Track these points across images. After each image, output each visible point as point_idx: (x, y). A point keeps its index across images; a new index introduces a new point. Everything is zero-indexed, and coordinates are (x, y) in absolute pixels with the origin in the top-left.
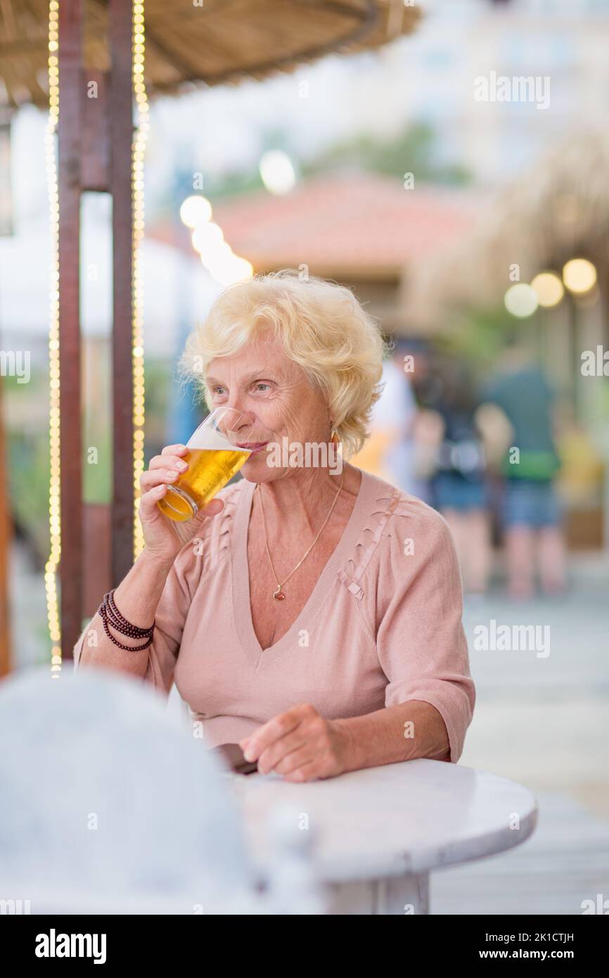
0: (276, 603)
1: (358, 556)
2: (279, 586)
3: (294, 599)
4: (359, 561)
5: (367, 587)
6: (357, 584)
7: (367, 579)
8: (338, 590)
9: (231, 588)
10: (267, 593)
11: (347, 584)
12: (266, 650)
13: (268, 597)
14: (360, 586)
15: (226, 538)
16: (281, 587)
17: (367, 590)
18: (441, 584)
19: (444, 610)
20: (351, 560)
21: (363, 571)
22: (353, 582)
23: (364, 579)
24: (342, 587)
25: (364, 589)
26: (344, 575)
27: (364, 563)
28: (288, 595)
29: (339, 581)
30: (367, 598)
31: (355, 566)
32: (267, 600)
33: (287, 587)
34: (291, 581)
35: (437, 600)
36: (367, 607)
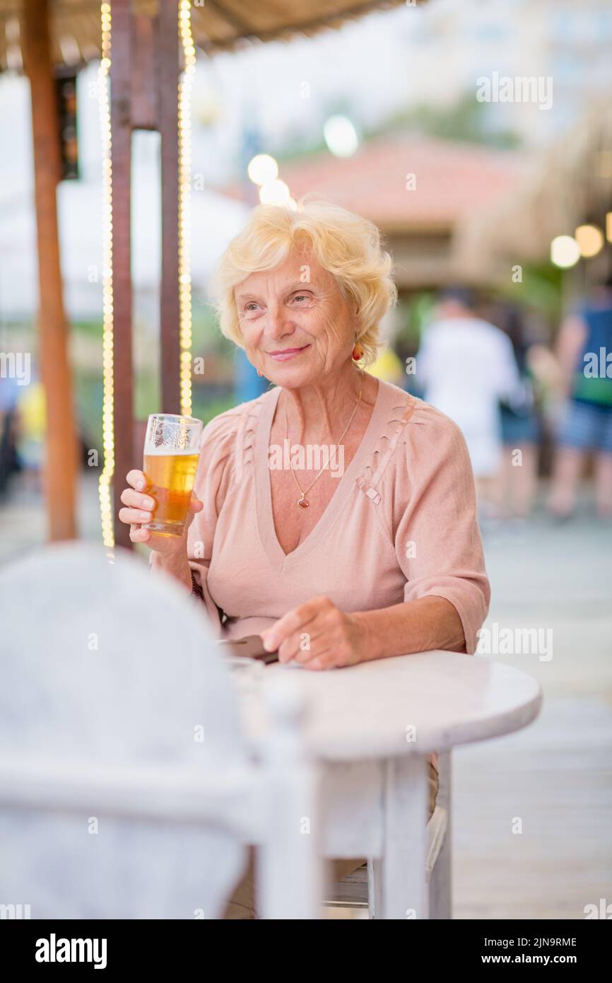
0: (300, 510)
1: (375, 462)
2: (303, 494)
3: (317, 505)
4: (377, 467)
5: (383, 491)
6: (375, 489)
7: (383, 483)
8: (356, 497)
9: (255, 500)
10: (291, 502)
11: (364, 489)
12: (289, 555)
13: (293, 504)
14: (377, 491)
15: (249, 452)
16: (305, 494)
17: (384, 494)
18: (454, 486)
19: (459, 510)
20: (368, 467)
21: (380, 477)
22: (370, 487)
23: (381, 483)
24: (361, 492)
25: (381, 493)
26: (362, 480)
27: (381, 469)
28: (311, 502)
29: (357, 487)
30: (383, 503)
31: (372, 473)
32: (292, 508)
33: (310, 494)
34: (314, 488)
35: (451, 503)
36: (383, 511)
